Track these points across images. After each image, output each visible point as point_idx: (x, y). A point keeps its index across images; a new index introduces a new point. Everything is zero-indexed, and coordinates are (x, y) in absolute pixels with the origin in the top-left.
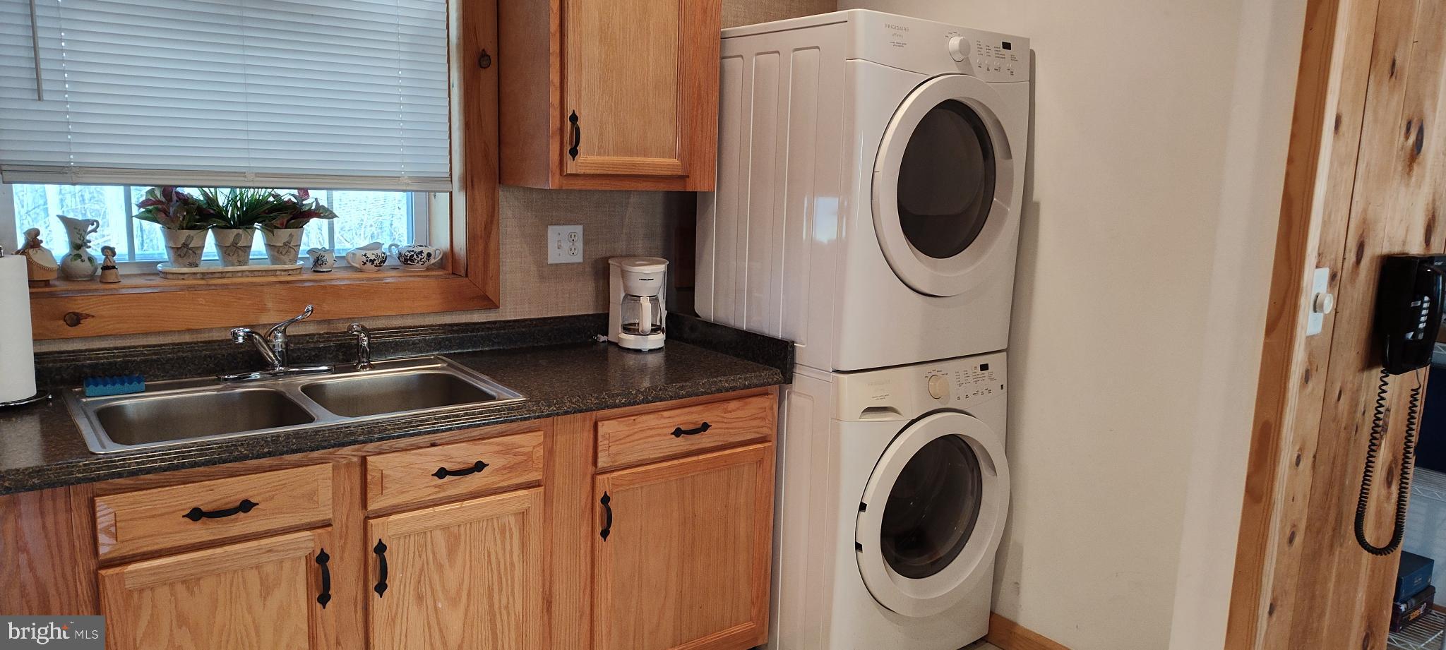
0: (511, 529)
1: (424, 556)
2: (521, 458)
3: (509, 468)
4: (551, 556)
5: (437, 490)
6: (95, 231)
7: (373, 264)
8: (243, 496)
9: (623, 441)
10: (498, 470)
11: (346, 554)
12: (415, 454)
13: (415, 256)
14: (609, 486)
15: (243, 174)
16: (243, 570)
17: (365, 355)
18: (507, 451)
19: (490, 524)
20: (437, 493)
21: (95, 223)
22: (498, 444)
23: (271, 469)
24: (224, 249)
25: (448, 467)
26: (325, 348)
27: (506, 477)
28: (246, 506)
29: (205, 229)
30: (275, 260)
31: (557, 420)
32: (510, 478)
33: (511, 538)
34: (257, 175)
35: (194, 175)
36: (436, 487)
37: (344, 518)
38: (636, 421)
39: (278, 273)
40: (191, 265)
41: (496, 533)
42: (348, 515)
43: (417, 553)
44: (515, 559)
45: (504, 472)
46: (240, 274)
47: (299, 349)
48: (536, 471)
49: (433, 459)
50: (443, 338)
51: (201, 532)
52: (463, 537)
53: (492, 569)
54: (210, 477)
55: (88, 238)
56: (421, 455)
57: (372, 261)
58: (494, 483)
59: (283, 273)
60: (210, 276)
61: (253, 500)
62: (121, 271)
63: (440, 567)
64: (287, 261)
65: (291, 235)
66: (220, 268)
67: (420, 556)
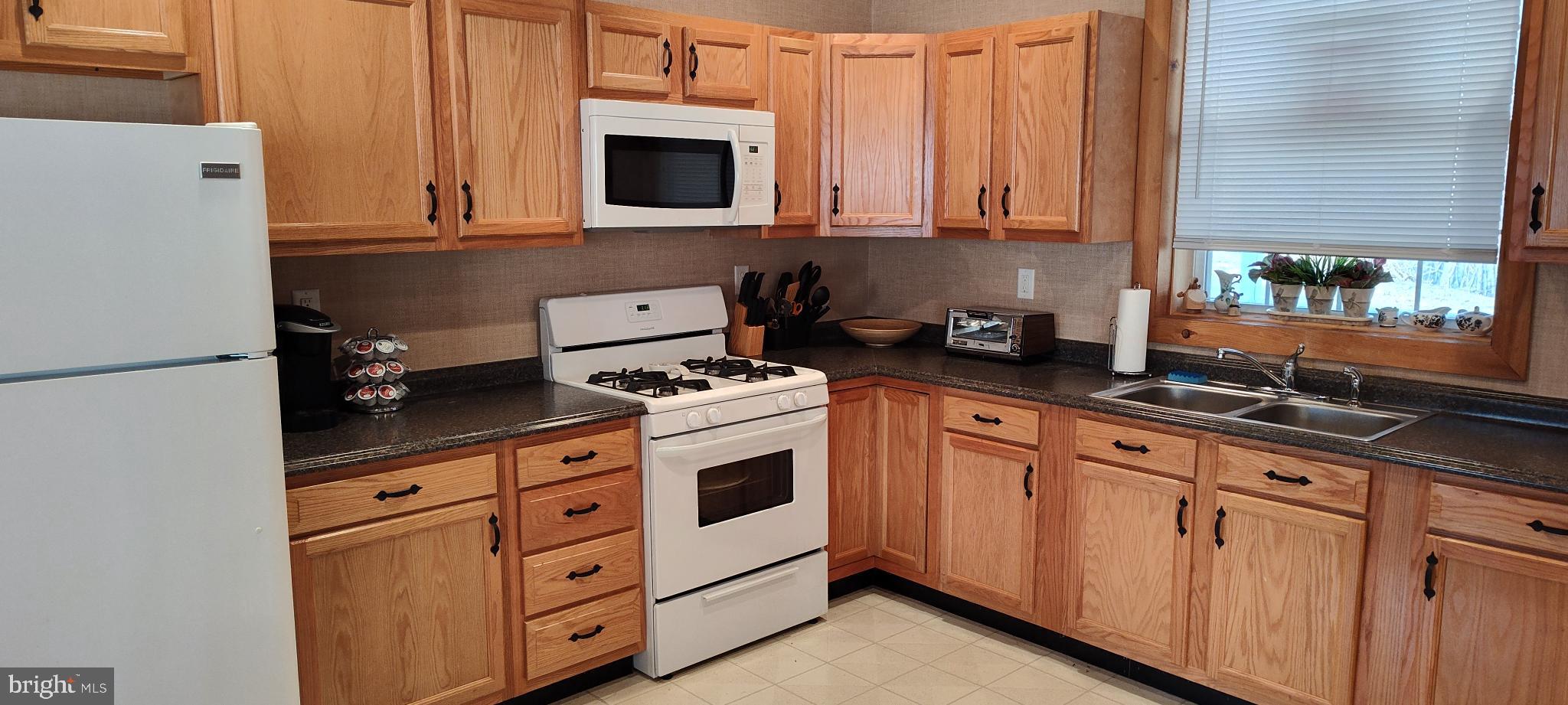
0: (1330, 546)
1: (1256, 534)
2: (1343, 488)
3: (1331, 492)
4: (1374, 590)
5: (1267, 487)
6: (1238, 281)
7: (1422, 324)
8: (1143, 443)
9: (1457, 510)
10: (1320, 491)
11: (1204, 508)
12: (1254, 454)
13: (1463, 322)
14: (1438, 549)
15: (1311, 245)
16: (1141, 490)
17: (1355, 395)
18: (1331, 476)
19: (1312, 534)
20: (1268, 489)
21: (1239, 277)
22: (1323, 468)
23: (1164, 432)
24: (1311, 300)
25: (1277, 472)
26: (1340, 383)
27: (1327, 499)
28: (1144, 450)
29: (1300, 284)
30: (1346, 313)
31: (1390, 467)
32: (1330, 501)
33: (1331, 553)
34: (1322, 245)
35: (1295, 245)
36: (1267, 484)
37: (1205, 483)
38: (1479, 496)
39: (1344, 323)
40: (1283, 310)
41: (1317, 543)
42: (1207, 481)
43: (1250, 532)
44: (1333, 572)
45: (1326, 494)
46: (1315, 320)
47: (1321, 380)
48: (1358, 504)
49: (1266, 461)
50: (1450, 398)
51: (1119, 456)
52: (1288, 533)
53: (1311, 572)
54: (1131, 426)
55: (1233, 286)
56: (1258, 455)
57: (1421, 322)
58: (1317, 500)
59: (1348, 324)
60: (1294, 319)
61: (1148, 448)
62: (1242, 309)
63: (1268, 550)
64: (1352, 314)
65: (1354, 294)
66: (1308, 315)
67: (1253, 534)
